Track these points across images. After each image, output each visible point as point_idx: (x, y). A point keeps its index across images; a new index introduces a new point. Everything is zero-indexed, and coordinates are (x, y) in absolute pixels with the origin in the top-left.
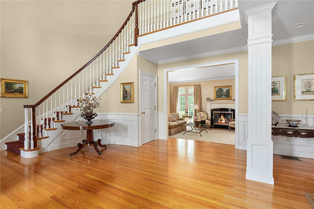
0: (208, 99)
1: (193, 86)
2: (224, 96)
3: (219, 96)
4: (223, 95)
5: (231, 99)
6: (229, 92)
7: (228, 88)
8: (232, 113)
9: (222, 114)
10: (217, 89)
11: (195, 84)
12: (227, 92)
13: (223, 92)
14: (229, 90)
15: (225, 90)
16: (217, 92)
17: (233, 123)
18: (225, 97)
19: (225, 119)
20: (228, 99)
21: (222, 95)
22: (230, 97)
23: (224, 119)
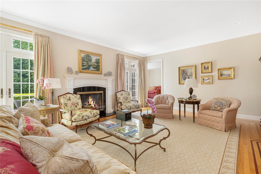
0: (69, 70)
1: (32, 36)
2: (93, 68)
3: (86, 67)
4: (92, 66)
5: (101, 74)
6: (99, 63)
7: (98, 58)
8: (102, 93)
9: (90, 95)
10: (83, 55)
11: (40, 33)
12: (97, 63)
13: (91, 62)
14: (99, 60)
15: (94, 59)
16: (83, 60)
17: (129, 106)
18: (94, 70)
19: (94, 103)
20: (99, 74)
21: (90, 66)
22: (100, 70)
23: (92, 102)
